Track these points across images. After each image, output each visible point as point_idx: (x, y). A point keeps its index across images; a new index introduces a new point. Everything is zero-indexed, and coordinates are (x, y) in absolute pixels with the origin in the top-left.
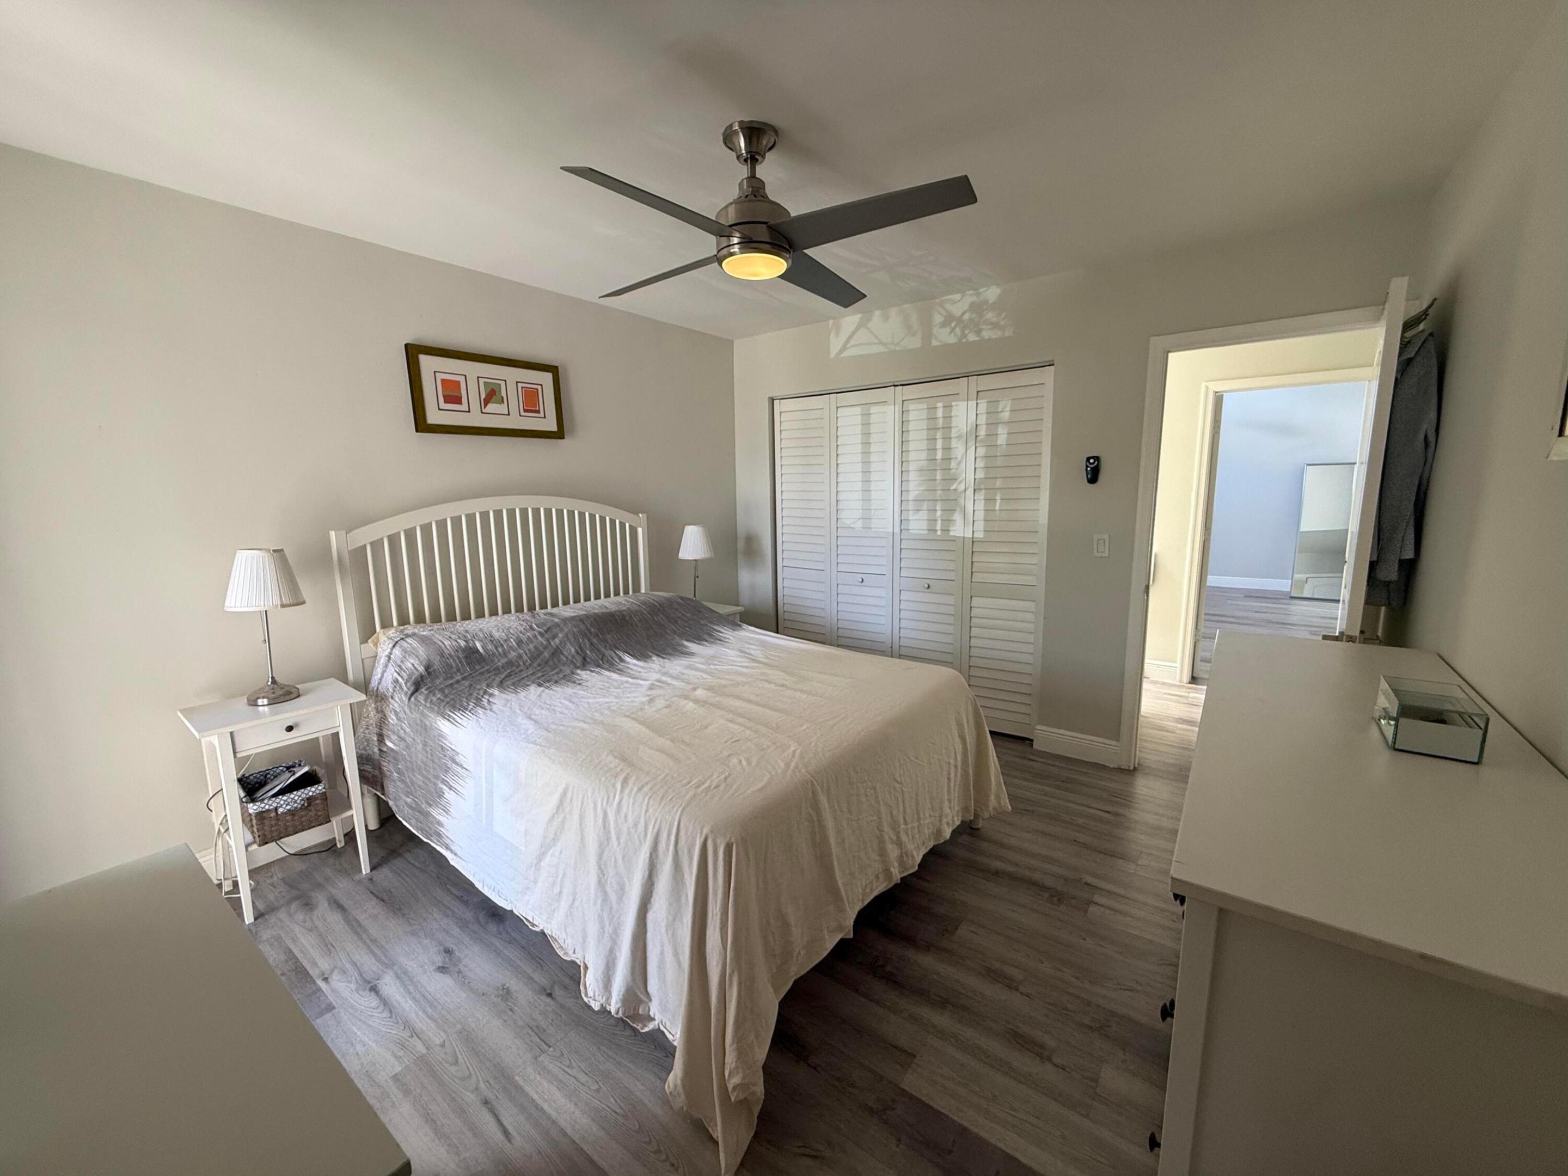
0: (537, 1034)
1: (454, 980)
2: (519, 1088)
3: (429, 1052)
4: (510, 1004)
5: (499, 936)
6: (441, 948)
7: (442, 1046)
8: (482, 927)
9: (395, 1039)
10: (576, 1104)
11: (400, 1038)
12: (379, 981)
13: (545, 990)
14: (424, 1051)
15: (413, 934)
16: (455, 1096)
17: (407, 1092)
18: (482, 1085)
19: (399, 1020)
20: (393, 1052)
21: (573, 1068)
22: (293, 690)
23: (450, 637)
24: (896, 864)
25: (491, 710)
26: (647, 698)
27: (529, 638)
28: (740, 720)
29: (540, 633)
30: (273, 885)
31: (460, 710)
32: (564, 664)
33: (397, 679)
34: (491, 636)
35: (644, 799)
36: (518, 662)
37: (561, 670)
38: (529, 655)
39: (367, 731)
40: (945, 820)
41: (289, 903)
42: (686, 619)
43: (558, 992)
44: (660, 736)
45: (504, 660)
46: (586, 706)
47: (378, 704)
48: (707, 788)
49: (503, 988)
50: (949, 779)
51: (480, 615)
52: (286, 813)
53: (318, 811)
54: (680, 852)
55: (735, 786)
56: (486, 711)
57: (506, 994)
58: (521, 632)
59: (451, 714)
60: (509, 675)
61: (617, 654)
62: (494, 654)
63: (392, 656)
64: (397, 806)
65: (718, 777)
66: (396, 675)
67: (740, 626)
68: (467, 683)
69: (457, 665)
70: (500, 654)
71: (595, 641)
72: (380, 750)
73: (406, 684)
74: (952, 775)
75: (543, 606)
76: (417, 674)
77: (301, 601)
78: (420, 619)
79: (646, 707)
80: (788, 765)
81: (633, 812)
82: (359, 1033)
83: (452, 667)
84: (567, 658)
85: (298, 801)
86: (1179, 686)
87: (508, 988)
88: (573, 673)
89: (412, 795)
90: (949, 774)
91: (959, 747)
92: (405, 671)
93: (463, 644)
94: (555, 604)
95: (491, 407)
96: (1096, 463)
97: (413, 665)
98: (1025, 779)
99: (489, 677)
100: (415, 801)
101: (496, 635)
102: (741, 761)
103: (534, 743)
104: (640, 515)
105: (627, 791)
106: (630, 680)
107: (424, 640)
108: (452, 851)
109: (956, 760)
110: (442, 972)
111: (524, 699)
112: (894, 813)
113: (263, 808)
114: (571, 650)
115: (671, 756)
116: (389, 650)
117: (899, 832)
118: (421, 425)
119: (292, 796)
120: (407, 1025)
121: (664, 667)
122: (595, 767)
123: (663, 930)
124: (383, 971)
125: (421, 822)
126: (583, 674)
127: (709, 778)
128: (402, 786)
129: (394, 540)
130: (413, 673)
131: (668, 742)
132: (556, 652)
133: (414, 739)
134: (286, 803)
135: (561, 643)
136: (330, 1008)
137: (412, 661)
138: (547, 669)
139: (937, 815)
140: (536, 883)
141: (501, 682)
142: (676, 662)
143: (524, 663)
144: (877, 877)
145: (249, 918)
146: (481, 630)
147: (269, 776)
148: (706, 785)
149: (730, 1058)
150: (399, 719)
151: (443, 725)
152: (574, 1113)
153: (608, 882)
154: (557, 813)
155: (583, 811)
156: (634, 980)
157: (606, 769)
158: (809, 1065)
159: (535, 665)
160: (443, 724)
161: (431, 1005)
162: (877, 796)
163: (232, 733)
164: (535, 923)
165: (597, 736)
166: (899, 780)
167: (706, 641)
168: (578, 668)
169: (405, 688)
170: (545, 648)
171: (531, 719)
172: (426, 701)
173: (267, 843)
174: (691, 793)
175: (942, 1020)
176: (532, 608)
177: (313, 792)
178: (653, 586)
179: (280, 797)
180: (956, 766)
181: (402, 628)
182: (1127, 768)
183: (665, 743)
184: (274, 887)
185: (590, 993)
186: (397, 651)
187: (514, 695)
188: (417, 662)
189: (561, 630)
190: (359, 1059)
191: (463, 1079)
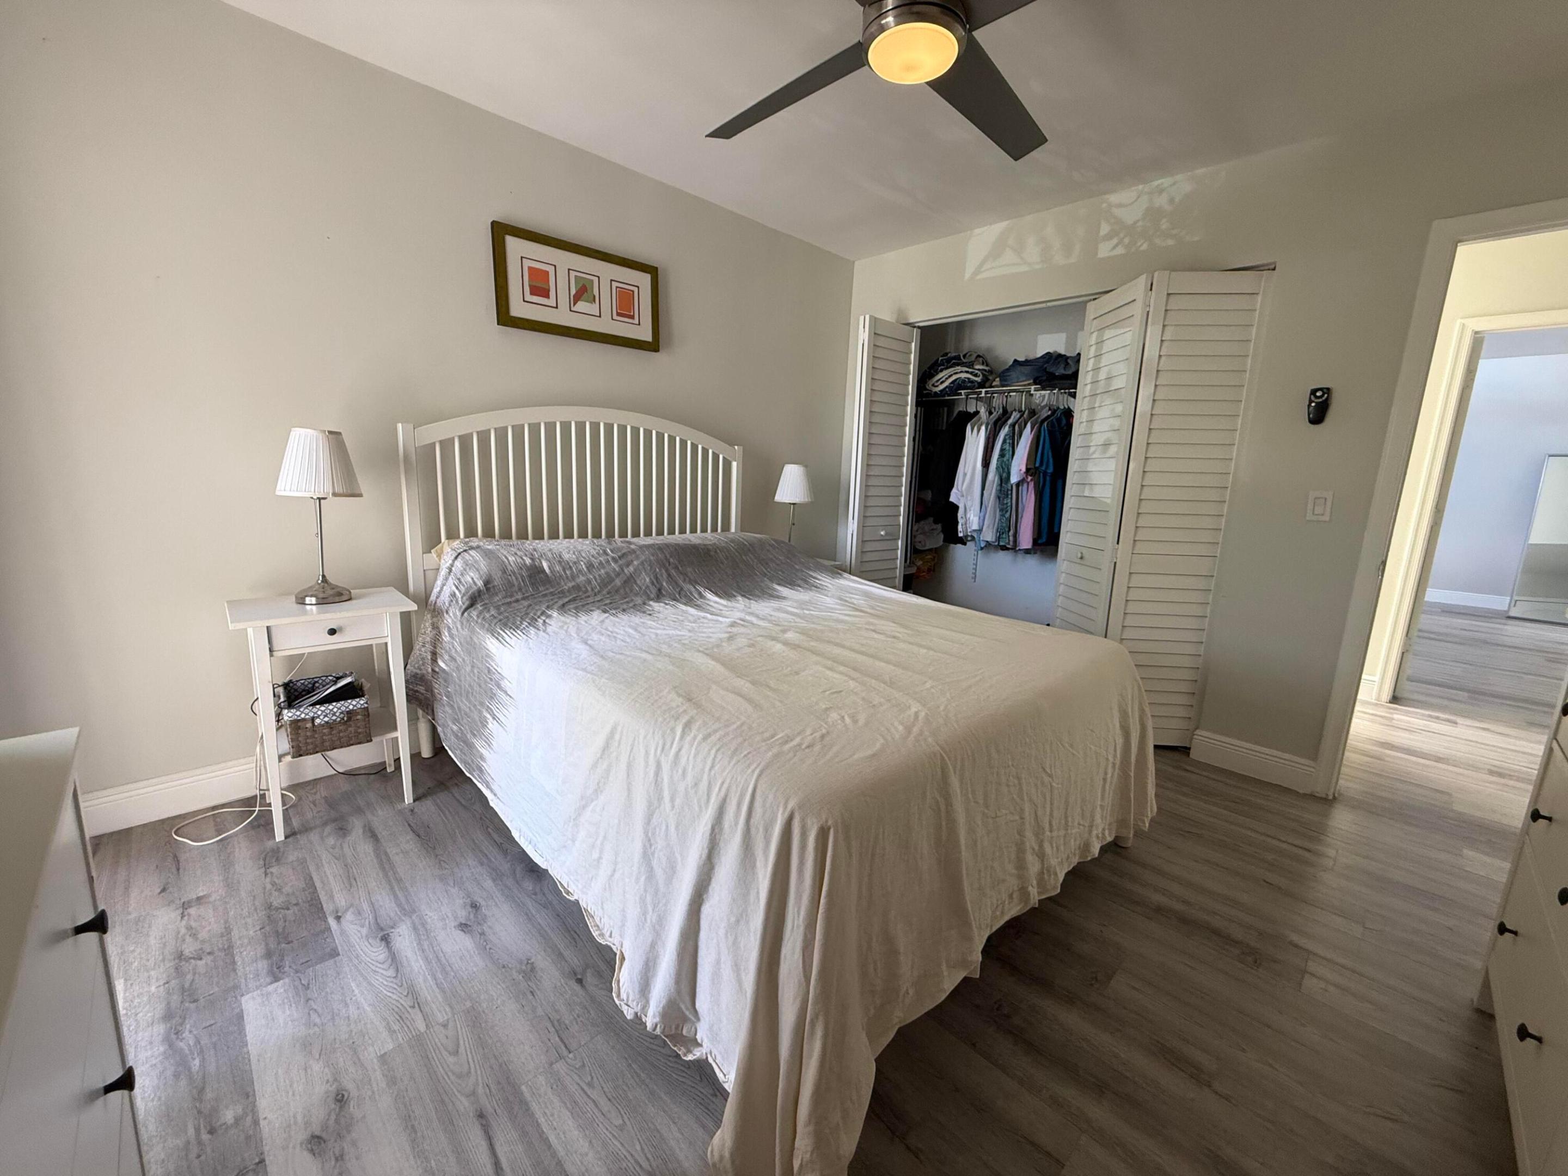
0: (557, 1031)
1: (474, 943)
2: (524, 1103)
3: (428, 1032)
4: (532, 985)
5: (534, 897)
6: (468, 901)
7: (445, 1026)
8: (517, 882)
9: (394, 1007)
10: (591, 1143)
11: (400, 1007)
12: (393, 930)
13: (575, 974)
14: (421, 1026)
15: (442, 879)
16: (446, 1099)
17: (392, 1081)
18: (480, 1090)
19: (404, 983)
20: (388, 1023)
21: (594, 1088)
22: (344, 592)
23: (516, 554)
24: (1035, 882)
25: (544, 631)
26: (727, 635)
27: (601, 563)
28: (842, 668)
29: (613, 559)
30: (314, 803)
31: (511, 628)
32: (636, 595)
33: (454, 593)
34: (560, 557)
35: (710, 750)
36: (585, 587)
37: (632, 600)
38: (599, 581)
39: (423, 649)
40: (1094, 832)
41: (325, 824)
42: (778, 562)
43: (590, 979)
44: (738, 677)
45: (570, 584)
46: (653, 636)
47: (435, 619)
48: (795, 746)
49: (528, 963)
50: (1105, 780)
51: (554, 535)
52: (323, 726)
53: (359, 727)
54: (753, 830)
55: (835, 749)
56: (538, 632)
58: (593, 556)
59: (501, 632)
60: (574, 600)
61: (697, 590)
62: (561, 576)
63: (453, 569)
64: (444, 733)
65: (812, 734)
66: (454, 588)
67: (840, 574)
68: (526, 603)
69: (520, 583)
70: (567, 578)
71: (673, 572)
72: (433, 670)
73: (462, 598)
74: (1109, 775)
75: (623, 534)
76: (475, 588)
77: (357, 492)
78: (489, 533)
79: (724, 644)
80: (909, 730)
81: (694, 766)
82: (357, 992)
83: (514, 585)
84: (640, 588)
85: (337, 714)
86: (1376, 705)
87: (533, 964)
88: (644, 604)
89: (459, 723)
90: (1106, 773)
91: (1120, 741)
92: (463, 585)
93: (528, 561)
94: (636, 534)
95: (581, 306)
96: (1326, 395)
97: (472, 579)
98: (1184, 794)
99: (552, 600)
100: (460, 729)
101: (566, 556)
102: (843, 717)
103: (584, 670)
104: (736, 447)
105: (688, 739)
106: (709, 616)
107: (488, 554)
108: (492, 791)
109: (1115, 756)
110: (463, 930)
111: (583, 623)
112: (1039, 813)
113: (298, 716)
114: (645, 580)
115: (749, 700)
116: (450, 562)
117: (1042, 841)
118: (505, 318)
119: (331, 707)
120: (412, 992)
121: (750, 608)
122: (652, 704)
123: (722, 932)
124: (400, 918)
125: (465, 754)
126: (656, 606)
127: (799, 734)
128: (450, 711)
129: (465, 441)
130: (471, 587)
131: (748, 685)
132: (630, 580)
133: (463, 660)
134: (326, 714)
135: (635, 570)
136: (334, 953)
137: (472, 574)
138: (617, 597)
139: (1087, 825)
140: (573, 841)
141: (563, 605)
142: (763, 604)
143: (592, 590)
144: (1011, 896)
145: (280, 835)
146: (550, 550)
147: (317, 685)
148: (795, 743)
150: (451, 636)
151: (491, 644)
152: (587, 1155)
153: (656, 856)
154: (601, 758)
155: (631, 759)
156: (679, 992)
157: (664, 708)
158: (908, 1148)
159: (604, 592)
160: (491, 642)
161: (443, 969)
162: (1021, 789)
163: (268, 628)
164: (569, 889)
165: (660, 670)
166: (1048, 771)
167: (800, 586)
168: (652, 600)
169: (460, 602)
170: (618, 575)
171: (586, 643)
172: (478, 617)
173: (301, 755)
174: (775, 750)
175: (1098, 1112)
176: (610, 535)
177: (354, 706)
178: (743, 527)
179: (318, 706)
180: (1114, 764)
181: (467, 540)
182: (1324, 796)
183: (743, 684)
184: (315, 805)
185: (623, 996)
186: (459, 564)
187: (574, 618)
188: (477, 576)
189: (637, 557)
190: (349, 1025)
191: (460, 1076)
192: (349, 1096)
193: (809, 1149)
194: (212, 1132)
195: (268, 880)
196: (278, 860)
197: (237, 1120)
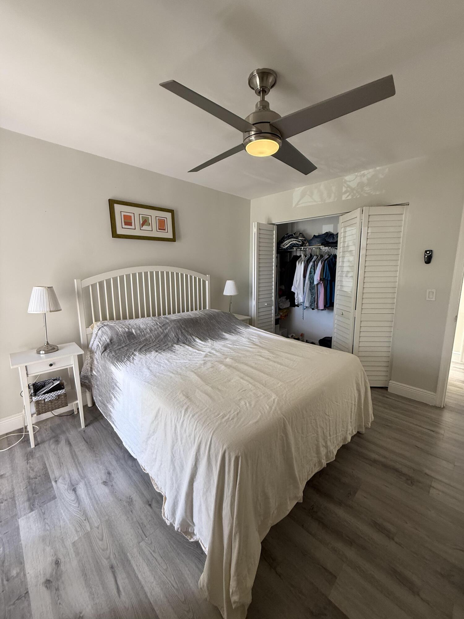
0: (141, 528)
1: (109, 489)
2: (128, 561)
3: (91, 531)
4: (131, 507)
5: (132, 468)
6: (106, 471)
7: (98, 528)
8: (125, 461)
9: (78, 521)
10: (154, 577)
11: (80, 520)
12: (77, 486)
13: (148, 502)
14: (89, 530)
15: (97, 462)
16: (99, 561)
17: (77, 554)
18: (112, 556)
19: (82, 510)
20: (76, 528)
21: (156, 553)
22: (56, 348)
23: (122, 327)
24: (324, 458)
25: (133, 363)
26: (203, 362)
27: (155, 329)
28: (247, 378)
29: (160, 326)
30: (46, 429)
31: (120, 361)
32: (169, 342)
33: (98, 344)
34: (140, 327)
35: (195, 422)
36: (150, 339)
37: (168, 344)
38: (155, 336)
39: (87, 366)
40: (348, 432)
41: (50, 439)
42: (225, 322)
43: (154, 504)
44: (207, 384)
45: (144, 338)
46: (175, 364)
47: (91, 354)
48: (227, 419)
49: (130, 498)
50: (351, 411)
51: (137, 317)
52: (48, 401)
53: (63, 401)
54: (211, 456)
55: (242, 420)
56: (131, 363)
57: (130, 502)
58: (152, 326)
59: (116, 363)
60: (145, 345)
61: (193, 338)
62: (140, 335)
63: (98, 334)
64: (96, 400)
65: (234, 413)
66: (98, 342)
67: (249, 326)
68: (126, 348)
69: (124, 339)
70: (142, 336)
71: (183, 331)
72: (91, 375)
73: (101, 347)
74: (353, 410)
75: (164, 314)
76: (106, 343)
77: (59, 309)
78: (112, 318)
79: (202, 367)
80: (271, 408)
81: (189, 429)
82: (63, 514)
83: (121, 340)
84: (171, 338)
85: (54, 397)
87: (132, 498)
88: (172, 346)
89: (102, 396)
90: (351, 409)
91: (357, 395)
92: (102, 341)
93: (127, 330)
94: (169, 313)
95: (145, 227)
96: (431, 253)
97: (105, 338)
98: (385, 408)
99: (136, 346)
100: (102, 399)
101: (142, 326)
102: (246, 403)
103: (148, 382)
104: (207, 275)
105: (187, 416)
106: (197, 351)
107: (111, 328)
108: (115, 425)
109: (355, 402)
110: (104, 484)
111: (148, 358)
112: (325, 431)
113: (39, 399)
114: (173, 335)
115: (210, 397)
116: (97, 331)
117: (326, 441)
118: (115, 235)
119: (51, 394)
120: (85, 514)
121: (213, 345)
122: (173, 400)
123: (201, 494)
124: (80, 480)
125: (104, 409)
126: (177, 347)
127: (229, 412)
128: (98, 392)
129: (101, 284)
130: (105, 342)
131: (210, 388)
132: (166, 336)
133: (103, 372)
134: (49, 397)
135: (169, 331)
136: (54, 498)
137: (105, 337)
138: (162, 343)
139: (345, 430)
140: (146, 450)
141: (141, 349)
142: (219, 343)
143: (152, 340)
144: (315, 465)
145: (33, 445)
146: (136, 324)
147: (46, 383)
148: (227, 418)
149: (233, 583)
150: (98, 362)
151: (113, 368)
152: (153, 582)
153: (176, 462)
154: (155, 420)
155: (166, 422)
156: (186, 516)
157: (178, 401)
158: (277, 573)
159: (157, 341)
160: (113, 367)
161: (97, 503)
162: (317, 424)
163: (26, 366)
164: (145, 468)
165: (177, 382)
166: (328, 414)
167: (233, 333)
168: (175, 343)
169: (101, 349)
170: (162, 333)
171: (149, 369)
172: (108, 356)
173: (40, 414)
174: (219, 422)
175: (350, 553)
176: (159, 314)
177: (60, 393)
178: (211, 306)
179: (46, 394)
180: (355, 405)
181: (103, 322)
182: (440, 406)
183: (208, 388)
184: (46, 431)
185: (166, 515)
186: (100, 332)
187: (145, 356)
188: (107, 337)
189: (169, 326)
190: (60, 530)
191: (103, 550)
192: (60, 562)
193: (235, 586)
194: (8, 580)
195: (28, 465)
196: (32, 456)
197: (18, 574)
